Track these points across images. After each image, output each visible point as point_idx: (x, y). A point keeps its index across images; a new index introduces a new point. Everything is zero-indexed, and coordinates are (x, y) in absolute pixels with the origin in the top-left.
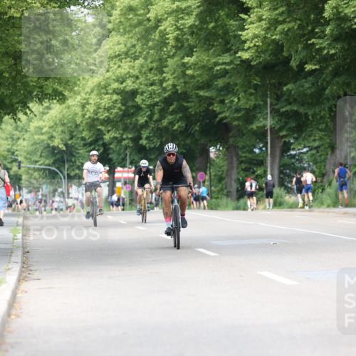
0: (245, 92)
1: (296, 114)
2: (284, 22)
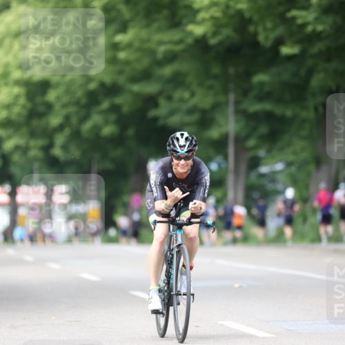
0: (201, 84)
1: (269, 116)
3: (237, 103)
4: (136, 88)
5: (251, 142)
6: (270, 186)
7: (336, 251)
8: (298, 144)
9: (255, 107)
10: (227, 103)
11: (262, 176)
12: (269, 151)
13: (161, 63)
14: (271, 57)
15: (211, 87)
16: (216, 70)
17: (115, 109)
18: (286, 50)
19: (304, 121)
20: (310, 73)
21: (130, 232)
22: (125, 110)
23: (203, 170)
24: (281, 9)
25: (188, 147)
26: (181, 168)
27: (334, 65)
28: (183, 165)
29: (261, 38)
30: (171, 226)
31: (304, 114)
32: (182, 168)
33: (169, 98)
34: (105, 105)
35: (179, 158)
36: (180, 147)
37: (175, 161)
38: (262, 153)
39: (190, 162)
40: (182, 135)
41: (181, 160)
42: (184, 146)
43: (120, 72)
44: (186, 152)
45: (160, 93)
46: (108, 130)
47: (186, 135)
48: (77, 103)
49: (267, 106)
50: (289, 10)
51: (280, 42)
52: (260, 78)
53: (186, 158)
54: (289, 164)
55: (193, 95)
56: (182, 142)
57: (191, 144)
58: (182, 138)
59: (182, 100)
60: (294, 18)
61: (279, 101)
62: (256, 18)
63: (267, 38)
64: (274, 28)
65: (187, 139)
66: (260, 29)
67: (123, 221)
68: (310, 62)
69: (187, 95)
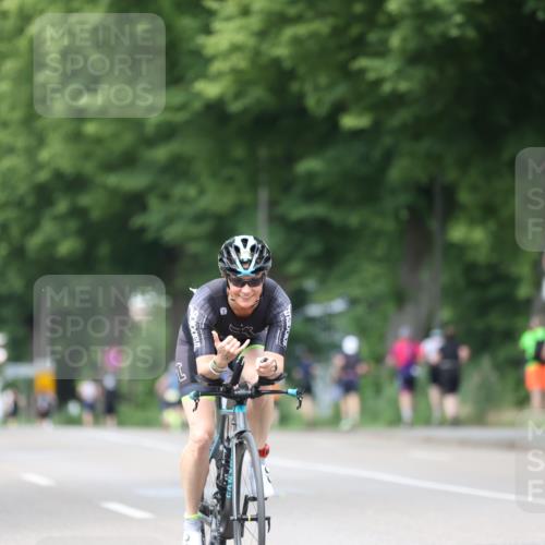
1: (322, 226)
2: (298, 19)
3: (273, 204)
4: (113, 180)
5: (294, 267)
6: (323, 337)
7: (428, 441)
8: (370, 270)
9: (300, 211)
10: (255, 206)
11: (311, 320)
12: (323, 281)
13: (151, 142)
14: (327, 131)
15: (230, 180)
16: (239, 151)
17: (78, 212)
18: (350, 121)
19: (378, 234)
20: (388, 157)
21: (101, 407)
22: (96, 214)
23: (280, 300)
24: (343, 56)
25: (257, 263)
26: (244, 298)
27: (425, 145)
28: (246, 294)
29: (311, 102)
30: (224, 401)
31: (378, 223)
32: (246, 300)
33: (165, 197)
34: (62, 206)
35: (240, 283)
36: (242, 262)
37: (233, 288)
38: (310, 284)
39: (259, 289)
40: (245, 242)
41: (243, 285)
42: (250, 261)
43: (87, 156)
44: (252, 272)
45: (151, 189)
46: (66, 247)
47: (252, 241)
48: (20, 203)
49: (318, 210)
50: (354, 57)
51: (340, 108)
52: (309, 165)
53: (253, 283)
54: (353, 302)
55: (202, 192)
56: (245, 254)
57: (260, 257)
58: (245, 246)
59: (185, 200)
60: (362, 72)
61: (339, 202)
62: (302, 70)
63: (319, 102)
64: (331, 86)
65: (253, 249)
66: (308, 87)
67: (88, 390)
68: (387, 141)
69: (192, 192)
